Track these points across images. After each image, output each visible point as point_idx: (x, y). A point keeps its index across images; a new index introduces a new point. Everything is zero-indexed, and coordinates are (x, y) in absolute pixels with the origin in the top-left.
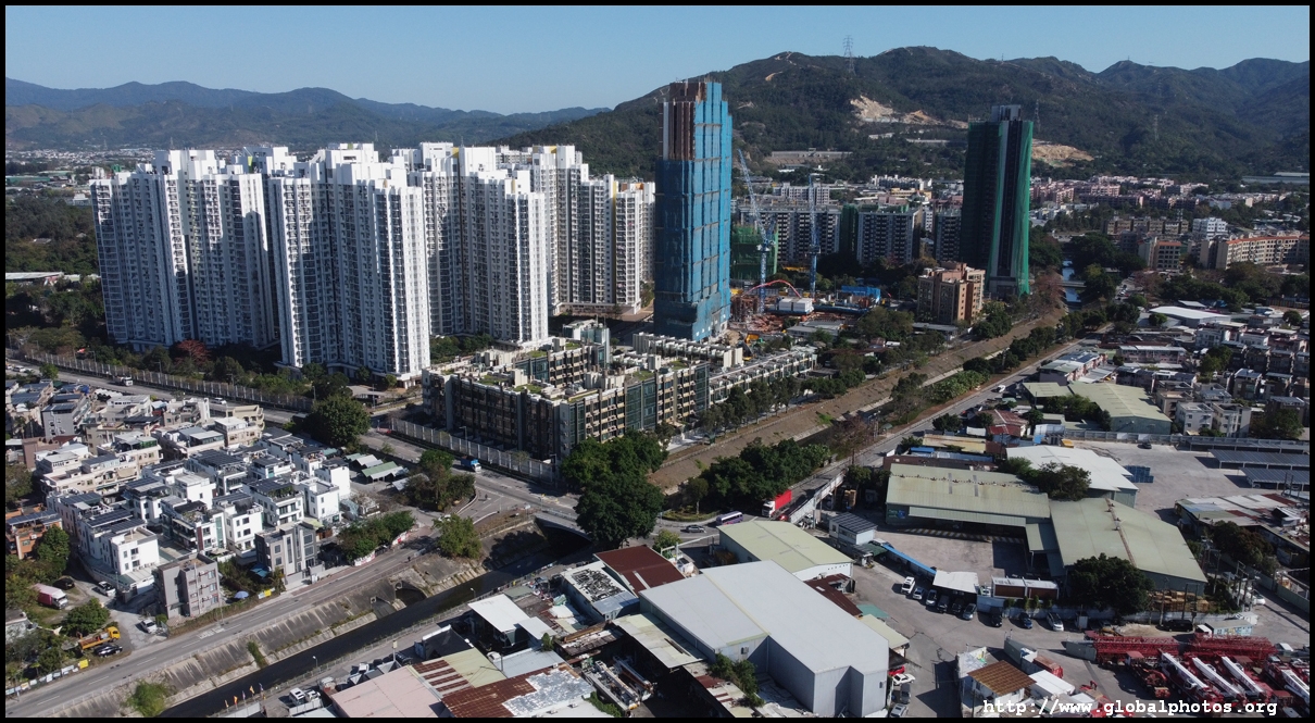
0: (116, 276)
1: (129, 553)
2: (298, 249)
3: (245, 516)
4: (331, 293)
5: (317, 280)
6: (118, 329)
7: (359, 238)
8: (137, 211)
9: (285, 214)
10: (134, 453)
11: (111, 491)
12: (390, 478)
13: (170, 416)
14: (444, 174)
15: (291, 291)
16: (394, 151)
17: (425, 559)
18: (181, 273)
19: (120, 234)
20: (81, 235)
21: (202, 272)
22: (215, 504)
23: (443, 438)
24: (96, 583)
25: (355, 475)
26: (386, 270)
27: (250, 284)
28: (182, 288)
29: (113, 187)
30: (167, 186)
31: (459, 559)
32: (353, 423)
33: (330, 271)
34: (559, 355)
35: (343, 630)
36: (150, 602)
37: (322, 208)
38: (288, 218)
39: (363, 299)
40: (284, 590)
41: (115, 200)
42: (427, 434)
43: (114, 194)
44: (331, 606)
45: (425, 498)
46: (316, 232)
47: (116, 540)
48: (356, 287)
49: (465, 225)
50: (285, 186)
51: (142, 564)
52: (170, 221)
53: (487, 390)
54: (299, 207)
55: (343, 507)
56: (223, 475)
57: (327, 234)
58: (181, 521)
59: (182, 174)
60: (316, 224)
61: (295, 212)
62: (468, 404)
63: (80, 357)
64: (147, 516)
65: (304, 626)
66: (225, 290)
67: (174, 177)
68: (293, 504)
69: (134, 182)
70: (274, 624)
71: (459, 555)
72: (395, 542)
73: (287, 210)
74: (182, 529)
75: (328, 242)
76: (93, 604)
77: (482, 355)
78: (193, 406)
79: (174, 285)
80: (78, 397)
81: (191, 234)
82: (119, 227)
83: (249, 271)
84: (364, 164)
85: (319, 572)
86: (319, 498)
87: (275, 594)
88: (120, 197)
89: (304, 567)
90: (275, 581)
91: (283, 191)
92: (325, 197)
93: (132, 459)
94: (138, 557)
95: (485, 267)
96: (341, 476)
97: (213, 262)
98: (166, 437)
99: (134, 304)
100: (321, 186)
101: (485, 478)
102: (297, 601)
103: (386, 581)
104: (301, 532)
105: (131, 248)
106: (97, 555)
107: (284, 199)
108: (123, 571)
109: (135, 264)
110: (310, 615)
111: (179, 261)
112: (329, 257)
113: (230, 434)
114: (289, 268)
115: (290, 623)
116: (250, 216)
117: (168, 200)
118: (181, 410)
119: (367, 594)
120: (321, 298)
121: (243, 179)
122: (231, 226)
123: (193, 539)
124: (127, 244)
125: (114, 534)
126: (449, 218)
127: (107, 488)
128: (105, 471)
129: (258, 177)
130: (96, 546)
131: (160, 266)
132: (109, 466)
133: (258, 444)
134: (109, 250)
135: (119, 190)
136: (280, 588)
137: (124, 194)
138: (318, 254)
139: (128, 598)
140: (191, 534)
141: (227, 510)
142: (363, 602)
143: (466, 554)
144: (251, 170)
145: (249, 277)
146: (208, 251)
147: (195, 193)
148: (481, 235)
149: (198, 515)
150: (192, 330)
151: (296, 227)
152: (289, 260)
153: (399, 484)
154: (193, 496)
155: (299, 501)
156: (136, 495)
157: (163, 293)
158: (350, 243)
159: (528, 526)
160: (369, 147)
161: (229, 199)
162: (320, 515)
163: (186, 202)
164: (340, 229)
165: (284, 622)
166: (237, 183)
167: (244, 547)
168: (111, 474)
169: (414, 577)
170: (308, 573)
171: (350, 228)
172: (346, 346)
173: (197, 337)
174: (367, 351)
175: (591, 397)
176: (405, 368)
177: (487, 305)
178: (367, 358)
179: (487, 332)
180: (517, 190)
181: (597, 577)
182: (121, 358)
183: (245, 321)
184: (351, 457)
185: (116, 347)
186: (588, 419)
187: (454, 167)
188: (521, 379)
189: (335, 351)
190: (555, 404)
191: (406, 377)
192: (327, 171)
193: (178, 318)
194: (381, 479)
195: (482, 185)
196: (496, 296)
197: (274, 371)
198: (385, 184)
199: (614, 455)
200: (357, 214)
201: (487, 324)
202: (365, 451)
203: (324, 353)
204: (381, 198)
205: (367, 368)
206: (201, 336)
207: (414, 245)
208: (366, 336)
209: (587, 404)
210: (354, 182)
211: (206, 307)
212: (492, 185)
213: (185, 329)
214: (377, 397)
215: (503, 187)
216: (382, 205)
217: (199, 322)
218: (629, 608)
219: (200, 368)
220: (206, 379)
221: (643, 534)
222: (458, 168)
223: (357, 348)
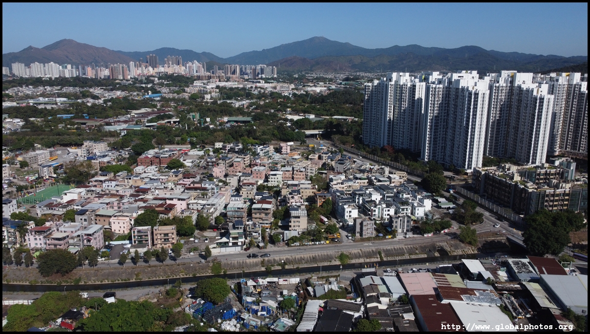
0: (368, 119)
1: (348, 212)
2: (433, 113)
3: (389, 209)
4: (444, 133)
5: (439, 127)
6: (366, 139)
7: (459, 110)
8: (379, 95)
9: (430, 99)
10: (359, 181)
11: (349, 192)
12: (449, 208)
13: (374, 171)
14: (505, 85)
15: (428, 130)
16: (488, 74)
17: (452, 241)
18: (390, 120)
19: (372, 104)
21: (397, 120)
22: (380, 202)
23: (476, 197)
24: (337, 220)
25: (435, 204)
26: (468, 124)
27: (414, 126)
28: (389, 125)
29: (372, 86)
30: (390, 86)
31: (467, 245)
32: (439, 184)
33: (445, 124)
34: (543, 171)
35: (413, 257)
36: (351, 230)
37: (446, 97)
38: (431, 100)
39: (457, 136)
40: (396, 237)
41: (372, 91)
42: (470, 195)
43: (372, 88)
44: (411, 247)
45: (458, 217)
46: (442, 107)
47: (346, 207)
48: (455, 131)
49: (512, 108)
50: (432, 88)
51: (352, 217)
52: (389, 100)
53: (500, 180)
54: (436, 96)
55: (426, 214)
56: (385, 194)
57: (446, 108)
58: (367, 206)
59: (396, 82)
60: (442, 104)
61: (434, 98)
62: (491, 185)
63: (352, 147)
64: (358, 202)
65: (399, 251)
66: (405, 127)
67: (393, 83)
68: (407, 209)
69: (379, 84)
70: (389, 248)
71: (467, 243)
72: (442, 232)
73: (431, 97)
74: (367, 208)
75: (446, 111)
76: (335, 225)
77: (503, 165)
78: (383, 169)
79: (387, 124)
80: (347, 160)
81: (396, 105)
82: (372, 101)
83: (414, 121)
84: (468, 80)
85: (410, 235)
86: (417, 208)
87: (392, 238)
88: (374, 90)
89: (405, 231)
90: (393, 233)
91: (431, 90)
92: (448, 93)
93: (358, 183)
94: (351, 214)
95: (518, 128)
96: (428, 204)
97: (402, 116)
98: (371, 177)
99: (373, 130)
100: (447, 88)
101: (490, 217)
102: (399, 242)
103: (434, 244)
104: (406, 218)
105: (375, 109)
106: (340, 211)
107: (431, 93)
108: (346, 218)
109: (375, 115)
110: (402, 248)
111: (390, 115)
112: (446, 117)
113: (393, 180)
114: (429, 121)
115: (394, 249)
116: (418, 99)
117: (389, 92)
118: (378, 169)
119: (425, 247)
120: (440, 134)
121: (418, 84)
122: (411, 103)
123: (370, 213)
124: (373, 108)
125: (345, 204)
126: (504, 104)
127: (348, 191)
128: (348, 185)
129: (424, 84)
130: (340, 208)
131: (383, 117)
132: (350, 183)
133: (402, 185)
134: (367, 109)
135: (374, 87)
136: (394, 236)
137: (375, 89)
138: (441, 116)
139: (345, 226)
140: (369, 211)
141: (383, 205)
142: (423, 249)
143: (470, 243)
144: (421, 81)
145: (414, 123)
146: (401, 112)
147: (399, 88)
148: (518, 113)
149: (373, 205)
150: (390, 142)
151: (434, 104)
152: (429, 118)
153: (451, 211)
154: (373, 198)
155: (410, 208)
156: (356, 194)
157: (383, 127)
158: (455, 113)
159: (503, 239)
160: (475, 73)
161: (412, 92)
162: (416, 215)
163: (395, 93)
164: (452, 106)
165: (393, 248)
166: (415, 86)
167: (386, 220)
168: (350, 186)
169: (446, 246)
170: (406, 234)
171: (456, 106)
172: (447, 155)
173: (392, 145)
174: (455, 158)
175: (550, 191)
176: (470, 167)
177: (516, 146)
178: (455, 161)
179: (514, 158)
180: (540, 93)
181: (524, 265)
182: (364, 149)
183: (410, 141)
184: (436, 198)
185: (364, 145)
186: (547, 201)
187: (510, 81)
188: (517, 178)
189: (442, 157)
190: (530, 191)
191: (469, 171)
192: (450, 82)
193: (386, 137)
194: (445, 208)
195: (522, 91)
196: (522, 142)
197: (417, 161)
198: (473, 88)
199: (555, 219)
200: (459, 100)
201: (515, 154)
202: (442, 196)
203: (437, 157)
204: (470, 94)
205: (454, 165)
206: (393, 144)
207: (482, 115)
208: (455, 152)
209: (547, 193)
210: (460, 87)
211: (397, 133)
212: (528, 90)
213: (388, 141)
214: (455, 177)
215: (533, 91)
216: (470, 97)
217: (394, 139)
218: (533, 280)
219: (390, 156)
220: (391, 160)
221: (554, 253)
222: (512, 82)
223: (451, 156)
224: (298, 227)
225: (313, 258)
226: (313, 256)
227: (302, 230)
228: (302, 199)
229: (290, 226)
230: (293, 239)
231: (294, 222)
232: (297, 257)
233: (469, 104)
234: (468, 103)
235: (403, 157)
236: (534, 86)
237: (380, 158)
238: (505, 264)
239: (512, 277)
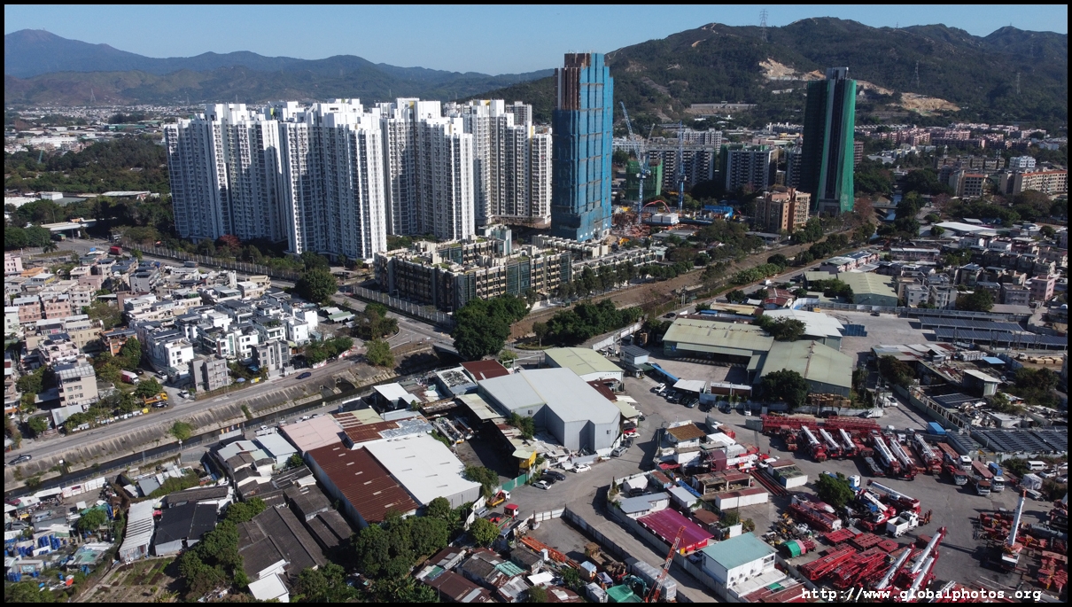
0: (181, 191)
1: (175, 354)
2: (298, 172)
3: (247, 336)
4: (322, 203)
5: (312, 194)
6: (182, 227)
7: (339, 165)
8: (195, 147)
9: (290, 148)
10: (185, 301)
11: (169, 323)
12: (346, 320)
13: (210, 281)
14: (403, 121)
15: (294, 201)
16: (377, 104)
17: (357, 366)
18: (224, 187)
19: (184, 162)
20: (162, 166)
21: (238, 189)
22: (230, 328)
23: (384, 298)
24: (156, 372)
25: (324, 319)
26: (356, 186)
27: (269, 197)
28: (224, 199)
29: (179, 129)
30: (214, 128)
31: (379, 368)
32: (325, 286)
33: (321, 188)
34: (471, 246)
35: (300, 402)
36: (187, 383)
37: (315, 144)
38: (292, 150)
39: (342, 207)
40: (267, 379)
41: (180, 138)
42: (375, 295)
43: (180, 134)
44: (294, 389)
45: (362, 332)
46: (311, 160)
47: (168, 346)
48: (338, 199)
49: (418, 157)
50: (290, 129)
51: (183, 361)
52: (216, 153)
53: (414, 266)
54: (299, 143)
55: (312, 336)
56: (237, 314)
57: (319, 162)
58: (208, 338)
59: (224, 120)
60: (311, 155)
61: (296, 146)
62: (402, 276)
63: (158, 246)
64: (189, 337)
65: (277, 398)
66: (253, 201)
67: (219, 122)
68: (278, 331)
69: (192, 125)
70: (258, 396)
71: (379, 365)
72: (341, 356)
73: (291, 145)
74: (209, 343)
75: (319, 167)
76: (153, 381)
77: (416, 244)
78: (225, 275)
79: (219, 197)
80: (153, 269)
81: (230, 162)
82: (183, 158)
83: (268, 188)
84: (347, 113)
85: (290, 370)
86: (295, 328)
87: (261, 381)
88: (184, 136)
89: (281, 366)
90: (262, 374)
91: (289, 132)
92: (317, 136)
93: (183, 304)
94: (181, 357)
95: (431, 187)
96: (312, 318)
97: (244, 181)
98: (205, 292)
99: (193, 211)
100: (314, 128)
101: (408, 323)
102: (274, 385)
103: (331, 377)
104: (279, 345)
105: (191, 172)
106: (158, 357)
107: (289, 137)
108: (172, 365)
109: (194, 183)
110: (281, 393)
111: (222, 180)
112: (320, 178)
113: (246, 292)
114: (293, 185)
115: (268, 396)
116: (269, 149)
117: (215, 138)
118: (217, 277)
119: (318, 384)
120: (315, 207)
121: (264, 123)
122: (257, 157)
123: (215, 349)
124: (188, 169)
125: (167, 342)
126: (407, 152)
127: (167, 321)
128: (165, 310)
129: (275, 122)
130: (157, 351)
131: (210, 184)
132: (168, 307)
133: (262, 297)
134: (176, 173)
135: (183, 132)
136: (265, 378)
137: (186, 134)
138: (312, 176)
139: (174, 380)
140: (214, 345)
141: (236, 332)
142: (315, 388)
143: (383, 364)
144: (268, 118)
145: (268, 192)
146: (242, 174)
147: (232, 132)
148: (429, 164)
149: (219, 335)
150: (231, 229)
151: (297, 157)
152: (292, 180)
153: (349, 324)
154: (217, 323)
155: (283, 329)
156: (183, 324)
157: (212, 203)
158: (334, 168)
159: (428, 350)
160: (356, 102)
161: (255, 137)
162: (296, 339)
163: (226, 140)
164: (327, 158)
165: (265, 395)
166: (260, 127)
167: (246, 356)
168: (169, 312)
169: (349, 376)
170: (283, 370)
171: (333, 157)
172: (332, 240)
173: (234, 234)
174: (345, 243)
175: (480, 272)
176: (369, 255)
177: (432, 214)
178: (345, 249)
179: (433, 233)
180: (453, 132)
181: (457, 375)
182: (183, 246)
183: (266, 223)
184: (324, 309)
185: (180, 239)
186: (479, 287)
187: (411, 115)
188: (437, 260)
189: (325, 244)
190: (456, 275)
191: (370, 261)
192: (318, 118)
193: (221, 221)
194: (340, 322)
195: (429, 129)
196: (439, 208)
197: (283, 256)
198: (356, 127)
199: (491, 308)
200: (337, 148)
201: (432, 228)
202: (333, 304)
203: (316, 244)
204: (353, 136)
205: (344, 255)
206: (237, 233)
207: (375, 169)
208: (344, 233)
209: (478, 275)
210: (336, 126)
211: (240, 213)
212: (436, 128)
213: (226, 228)
214: (348, 273)
215: (443, 129)
216: (353, 142)
217: (236, 223)
218: (470, 391)
219: (234, 254)
220: (238, 260)
221: (494, 352)
222: (413, 116)
223: (339, 241)
224: (79, 398)
225: (123, 442)
226: (121, 439)
227: (89, 401)
228: (75, 348)
229: (63, 399)
230: (75, 420)
231: (70, 389)
232: (89, 447)
233: (354, 153)
234: (351, 152)
235: (259, 253)
236: (444, 121)
237: (216, 260)
238: (435, 381)
239: (444, 392)
